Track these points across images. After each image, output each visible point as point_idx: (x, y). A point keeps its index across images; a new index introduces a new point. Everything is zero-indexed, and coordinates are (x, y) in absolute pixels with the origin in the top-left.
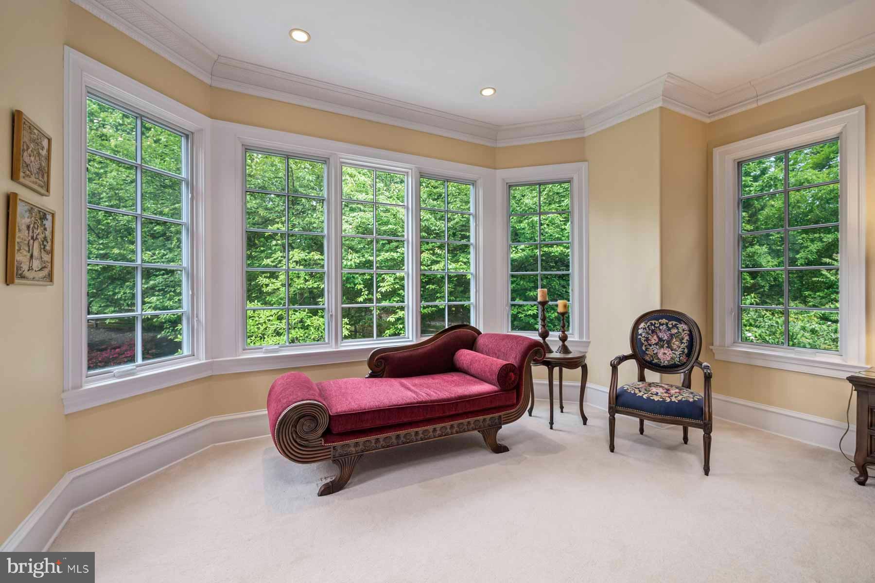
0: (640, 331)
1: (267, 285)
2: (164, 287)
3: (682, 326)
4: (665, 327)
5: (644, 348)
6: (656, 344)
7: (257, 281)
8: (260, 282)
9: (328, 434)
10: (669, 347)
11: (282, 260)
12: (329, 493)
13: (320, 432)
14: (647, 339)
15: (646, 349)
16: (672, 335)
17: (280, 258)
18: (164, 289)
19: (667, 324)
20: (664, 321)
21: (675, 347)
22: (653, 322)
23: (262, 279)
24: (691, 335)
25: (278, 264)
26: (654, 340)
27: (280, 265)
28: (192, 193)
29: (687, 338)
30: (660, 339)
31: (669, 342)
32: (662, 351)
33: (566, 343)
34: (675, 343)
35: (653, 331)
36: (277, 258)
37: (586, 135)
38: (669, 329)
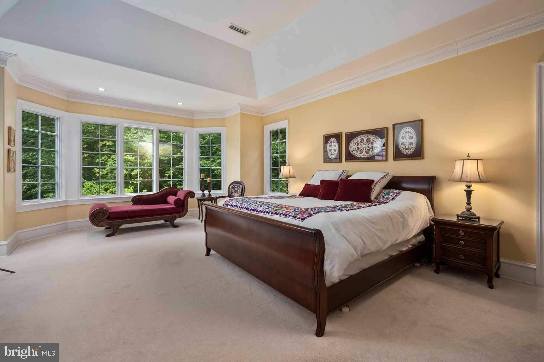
0: (230, 188)
1: (99, 173)
2: (33, 174)
3: (241, 186)
4: (237, 186)
5: (231, 193)
6: (234, 192)
7: (93, 170)
8: (95, 171)
9: (108, 218)
10: (237, 193)
11: (108, 160)
12: (109, 236)
13: (106, 217)
14: (232, 191)
15: (231, 194)
16: (238, 189)
17: (106, 159)
18: (34, 175)
19: (237, 185)
20: (237, 184)
21: (238, 193)
22: (234, 185)
23: (96, 169)
24: (242, 189)
25: (105, 161)
26: (234, 190)
27: (106, 162)
28: (60, 140)
29: (241, 190)
30: (235, 190)
31: (237, 191)
32: (235, 194)
33: (210, 193)
34: (239, 191)
35: (234, 188)
36: (105, 159)
37: (225, 117)
38: (238, 187)
